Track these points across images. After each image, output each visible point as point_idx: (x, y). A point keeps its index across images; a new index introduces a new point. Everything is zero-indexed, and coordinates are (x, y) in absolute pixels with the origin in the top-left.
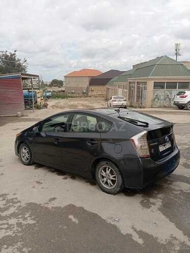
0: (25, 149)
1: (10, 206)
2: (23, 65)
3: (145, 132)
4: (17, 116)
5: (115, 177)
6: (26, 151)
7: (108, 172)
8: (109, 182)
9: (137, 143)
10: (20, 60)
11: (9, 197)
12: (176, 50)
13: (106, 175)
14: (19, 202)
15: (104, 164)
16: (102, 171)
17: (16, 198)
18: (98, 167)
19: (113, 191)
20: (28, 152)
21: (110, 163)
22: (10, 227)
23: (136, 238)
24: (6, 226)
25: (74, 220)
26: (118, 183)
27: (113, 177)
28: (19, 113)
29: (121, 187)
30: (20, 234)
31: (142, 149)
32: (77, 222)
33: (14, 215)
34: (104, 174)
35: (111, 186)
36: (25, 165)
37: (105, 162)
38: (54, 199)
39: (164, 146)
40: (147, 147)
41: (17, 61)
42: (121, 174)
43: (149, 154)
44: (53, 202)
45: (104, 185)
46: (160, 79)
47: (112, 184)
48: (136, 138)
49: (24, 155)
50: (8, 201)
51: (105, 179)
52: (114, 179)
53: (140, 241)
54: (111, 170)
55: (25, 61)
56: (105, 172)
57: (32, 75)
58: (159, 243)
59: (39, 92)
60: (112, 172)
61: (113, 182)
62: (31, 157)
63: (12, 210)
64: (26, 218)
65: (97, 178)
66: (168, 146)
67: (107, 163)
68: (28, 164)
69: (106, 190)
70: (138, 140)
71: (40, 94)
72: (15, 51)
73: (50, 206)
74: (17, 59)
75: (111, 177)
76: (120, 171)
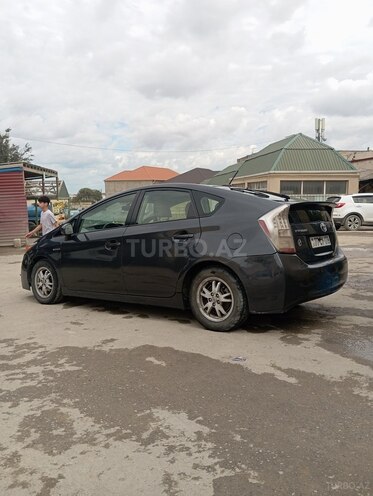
0: (44, 273)
1: (24, 353)
2: (24, 157)
3: (285, 206)
4: (13, 246)
5: (229, 297)
6: (46, 276)
7: (215, 289)
8: (218, 307)
9: (270, 226)
10: (18, 147)
11: (20, 343)
12: (318, 130)
13: (212, 296)
14: (41, 347)
15: (207, 275)
16: (204, 289)
17: (35, 343)
18: (196, 282)
19: (226, 324)
20: (50, 278)
21: (220, 271)
22: (31, 376)
23: (282, 377)
24: (21, 376)
25: (157, 362)
26: (236, 307)
27: (226, 298)
28: (18, 240)
29: (241, 315)
30: (54, 384)
31: (280, 237)
32: (164, 365)
33: (34, 362)
34: (207, 295)
35: (222, 315)
36: (43, 303)
37: (210, 270)
38: (112, 340)
39: (319, 240)
40: (289, 234)
41: (11, 149)
42: (242, 288)
43: (293, 246)
44: (111, 344)
45: (207, 317)
46: (293, 174)
47: (224, 312)
48: (268, 219)
49: (41, 284)
50: (18, 347)
51: (209, 305)
52: (228, 301)
53: (293, 380)
54: (222, 285)
55: (28, 150)
56: (210, 289)
57: (44, 170)
58: (329, 382)
59: (57, 204)
60: (223, 289)
61: (226, 306)
62: (56, 285)
63: (29, 357)
64: (61, 365)
65: (193, 304)
66: (326, 242)
67: (213, 272)
68: (51, 302)
69: (212, 325)
70: (273, 222)
71: (59, 207)
72: (8, 131)
73: (106, 348)
74: (11, 146)
75: (222, 297)
76: (239, 282)
